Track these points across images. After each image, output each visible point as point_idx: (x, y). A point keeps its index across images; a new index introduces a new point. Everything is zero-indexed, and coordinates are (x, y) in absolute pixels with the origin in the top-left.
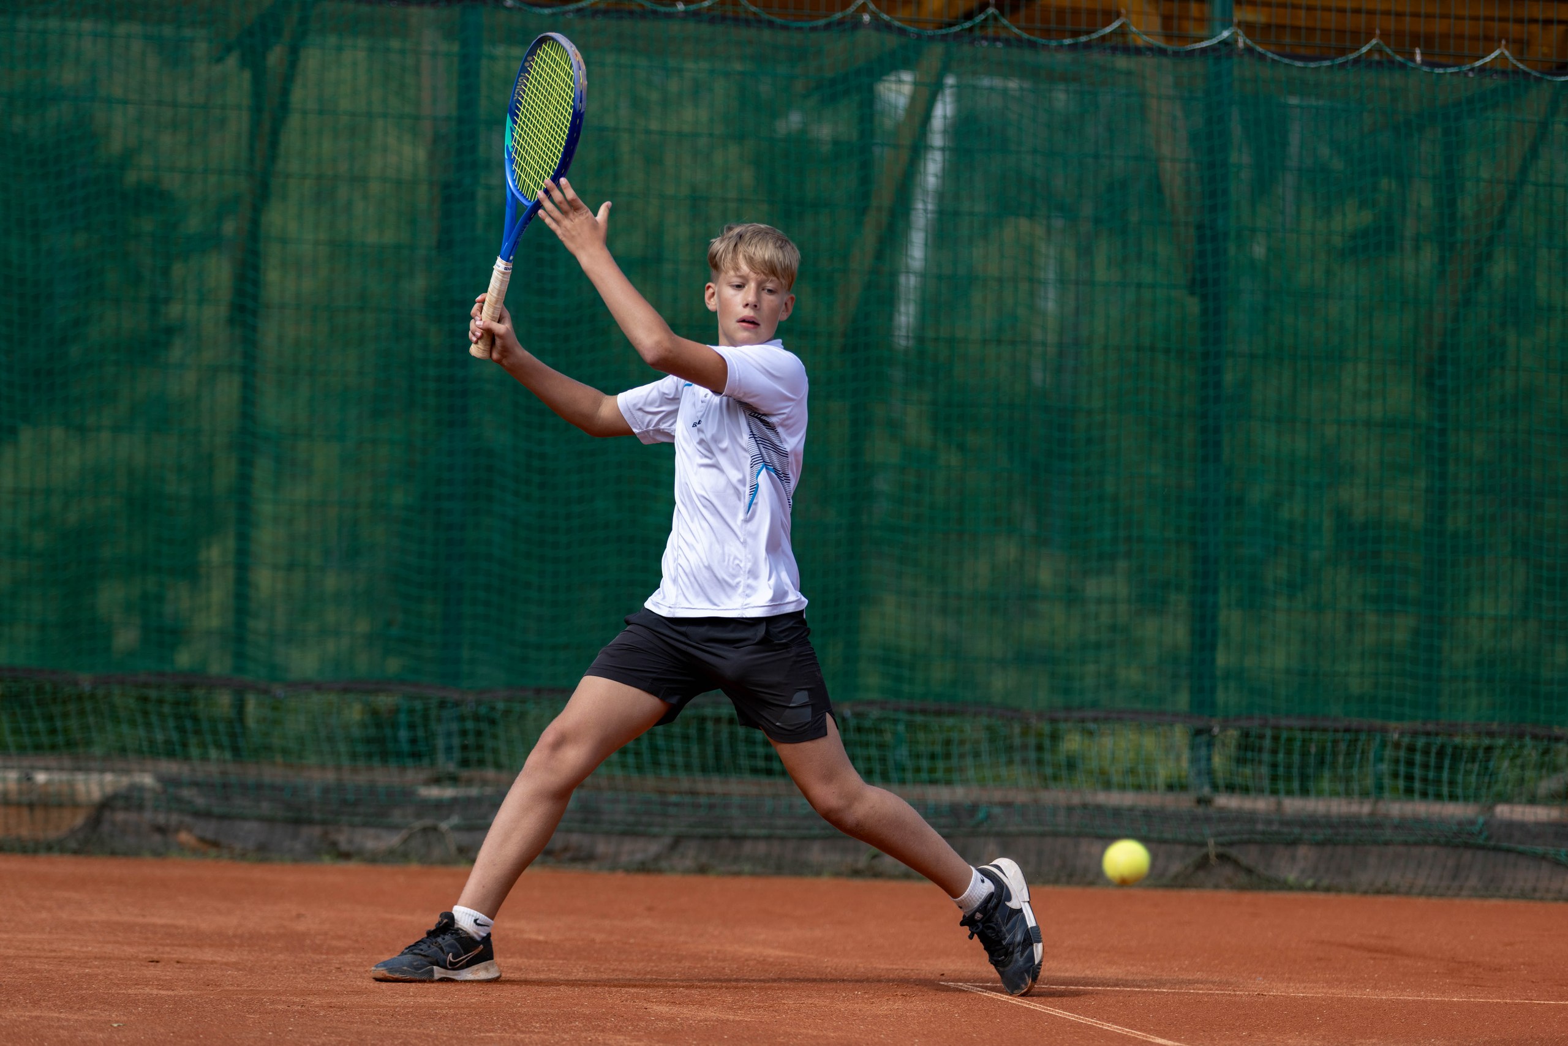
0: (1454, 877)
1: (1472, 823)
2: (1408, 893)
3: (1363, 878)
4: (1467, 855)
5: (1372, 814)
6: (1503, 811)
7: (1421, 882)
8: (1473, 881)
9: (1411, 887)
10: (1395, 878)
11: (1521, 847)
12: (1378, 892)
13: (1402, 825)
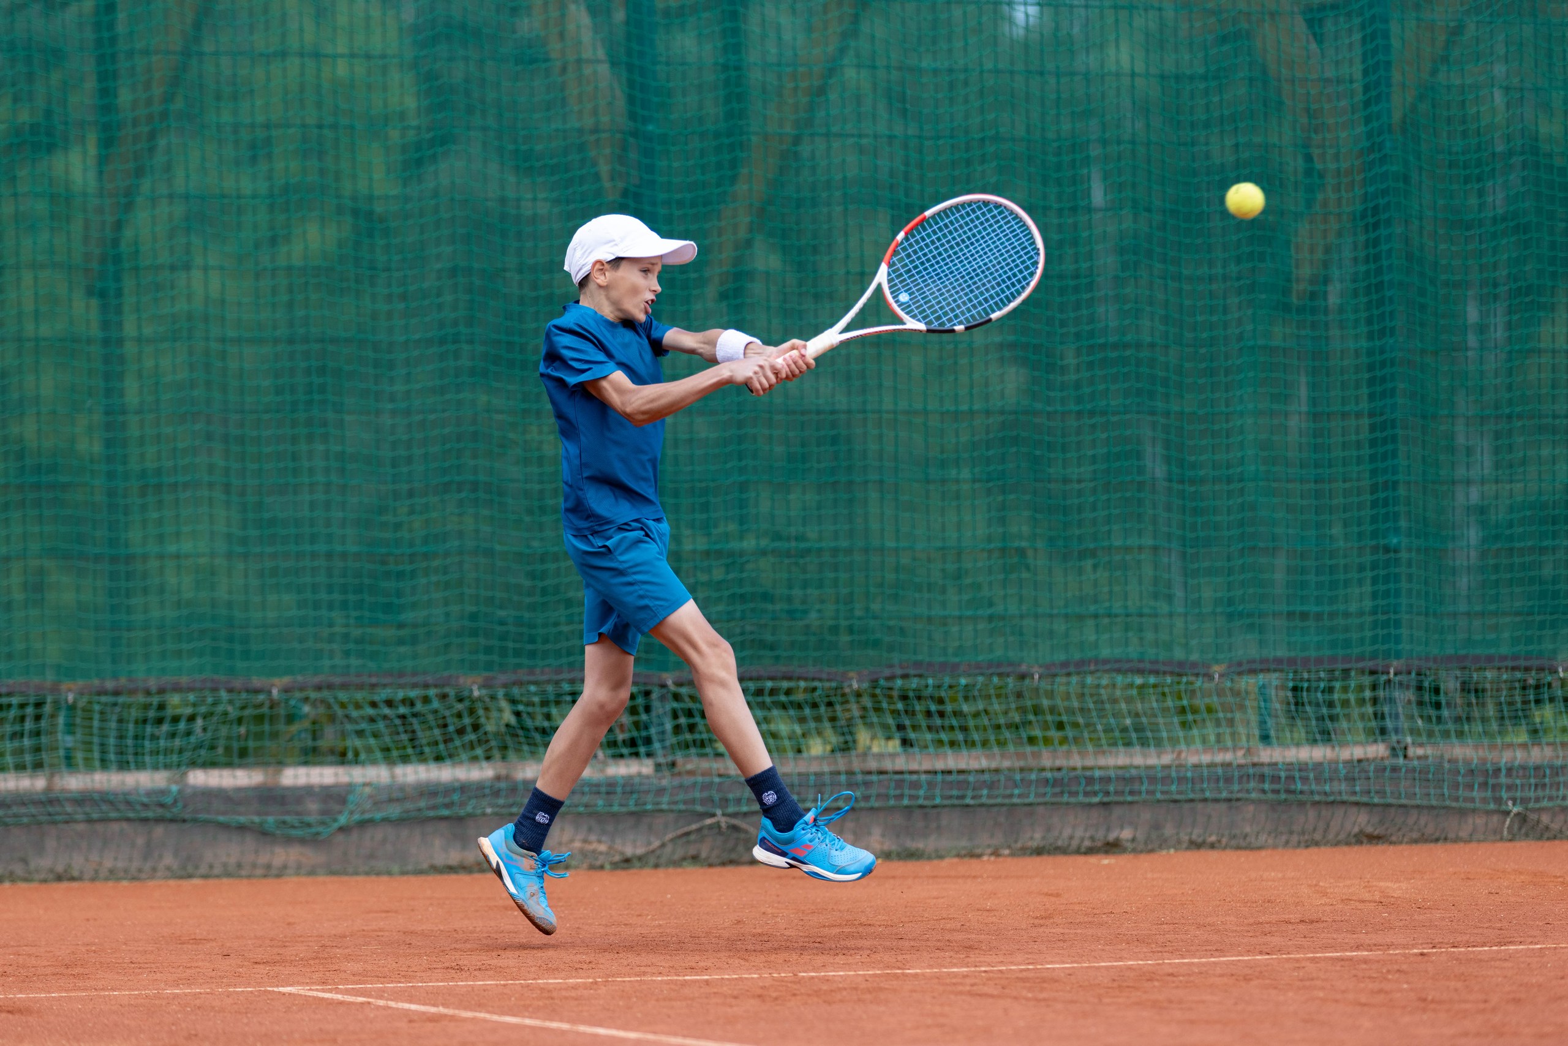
0: (146, 857)
1: (163, 792)
2: (93, 879)
3: (45, 862)
4: (159, 830)
5: (49, 789)
6: (199, 778)
7: (108, 864)
8: (168, 860)
9: (96, 872)
10: (78, 862)
11: (221, 818)
12: (59, 878)
13: (83, 799)
